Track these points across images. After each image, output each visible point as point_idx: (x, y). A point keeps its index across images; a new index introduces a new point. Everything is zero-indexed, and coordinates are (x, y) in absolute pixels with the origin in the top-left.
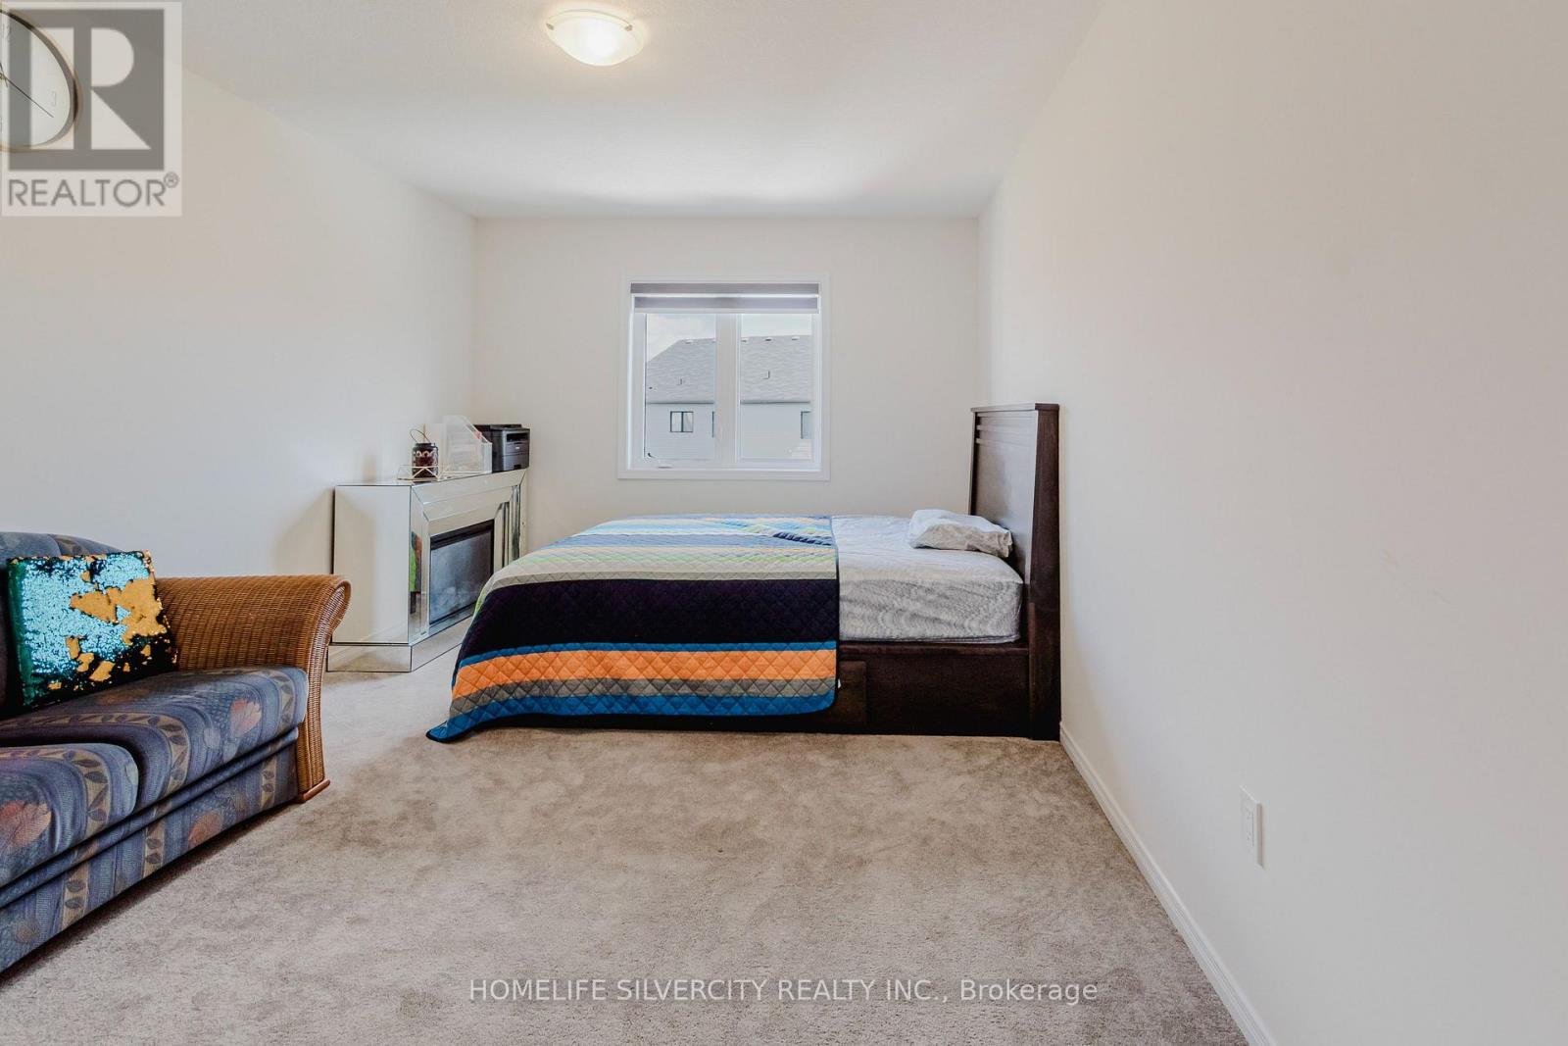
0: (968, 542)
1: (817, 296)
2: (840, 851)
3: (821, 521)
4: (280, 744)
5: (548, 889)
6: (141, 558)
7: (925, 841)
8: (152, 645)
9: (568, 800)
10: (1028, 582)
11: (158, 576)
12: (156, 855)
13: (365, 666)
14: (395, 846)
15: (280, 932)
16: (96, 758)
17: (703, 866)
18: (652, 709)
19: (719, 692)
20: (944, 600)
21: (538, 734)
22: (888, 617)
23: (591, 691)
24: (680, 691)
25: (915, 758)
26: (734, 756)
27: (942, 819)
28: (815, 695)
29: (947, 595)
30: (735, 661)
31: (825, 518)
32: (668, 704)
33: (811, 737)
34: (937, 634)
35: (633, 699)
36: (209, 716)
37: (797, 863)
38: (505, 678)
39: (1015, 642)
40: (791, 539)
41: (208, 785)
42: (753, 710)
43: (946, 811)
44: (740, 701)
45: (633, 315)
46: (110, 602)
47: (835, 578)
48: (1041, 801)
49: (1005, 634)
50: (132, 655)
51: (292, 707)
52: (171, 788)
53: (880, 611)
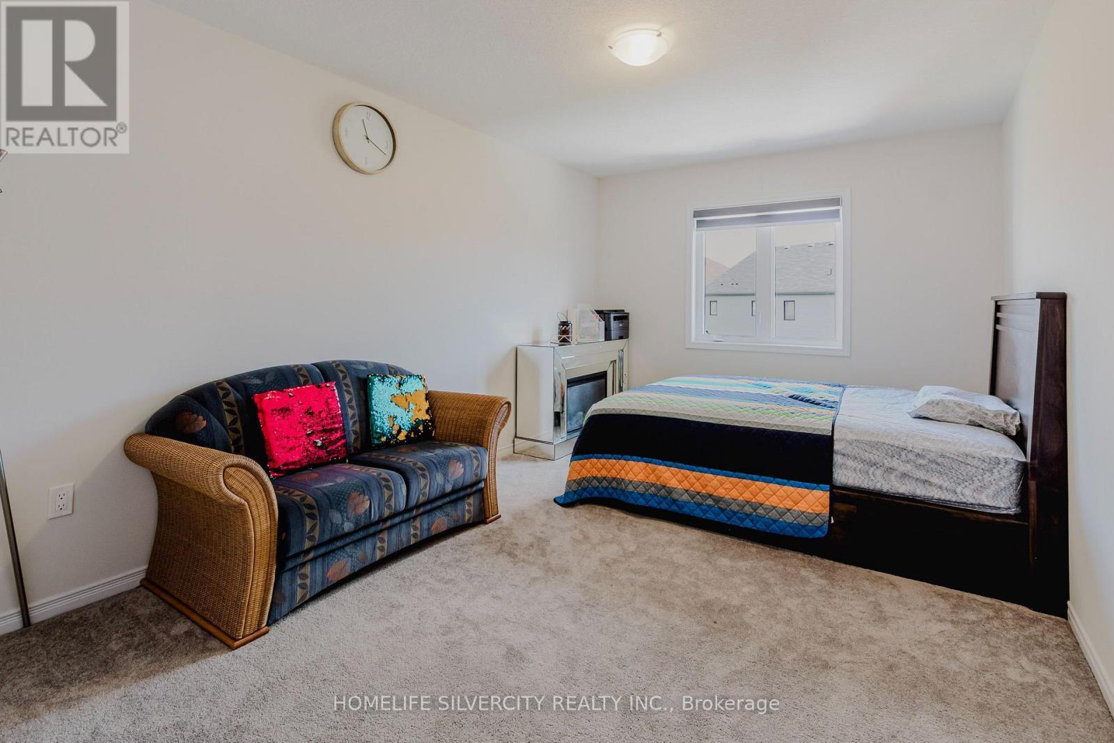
0: (969, 418)
1: (838, 208)
2: (810, 651)
3: (835, 389)
4: (474, 489)
5: (599, 612)
6: (421, 379)
7: (891, 667)
8: (424, 424)
9: (624, 559)
10: (1029, 461)
11: (430, 389)
12: (416, 534)
13: (532, 453)
14: (524, 561)
15: (461, 591)
16: (389, 478)
17: (699, 629)
18: (686, 510)
19: (734, 507)
20: (934, 466)
21: (615, 513)
22: (879, 472)
23: (647, 490)
24: (706, 502)
25: (900, 596)
26: (742, 557)
27: (913, 654)
28: (810, 524)
29: (941, 462)
30: (747, 487)
31: (839, 386)
32: (698, 509)
33: (807, 557)
34: (928, 494)
35: (674, 501)
36: (438, 466)
37: (771, 649)
38: (597, 472)
39: (1015, 514)
40: (802, 400)
41: (439, 503)
42: (760, 526)
43: (919, 649)
44: (751, 518)
45: (695, 233)
46: (407, 400)
47: (830, 434)
48: (1027, 668)
49: (1002, 506)
50: (414, 429)
51: (479, 469)
52: (421, 501)
53: (872, 466)
